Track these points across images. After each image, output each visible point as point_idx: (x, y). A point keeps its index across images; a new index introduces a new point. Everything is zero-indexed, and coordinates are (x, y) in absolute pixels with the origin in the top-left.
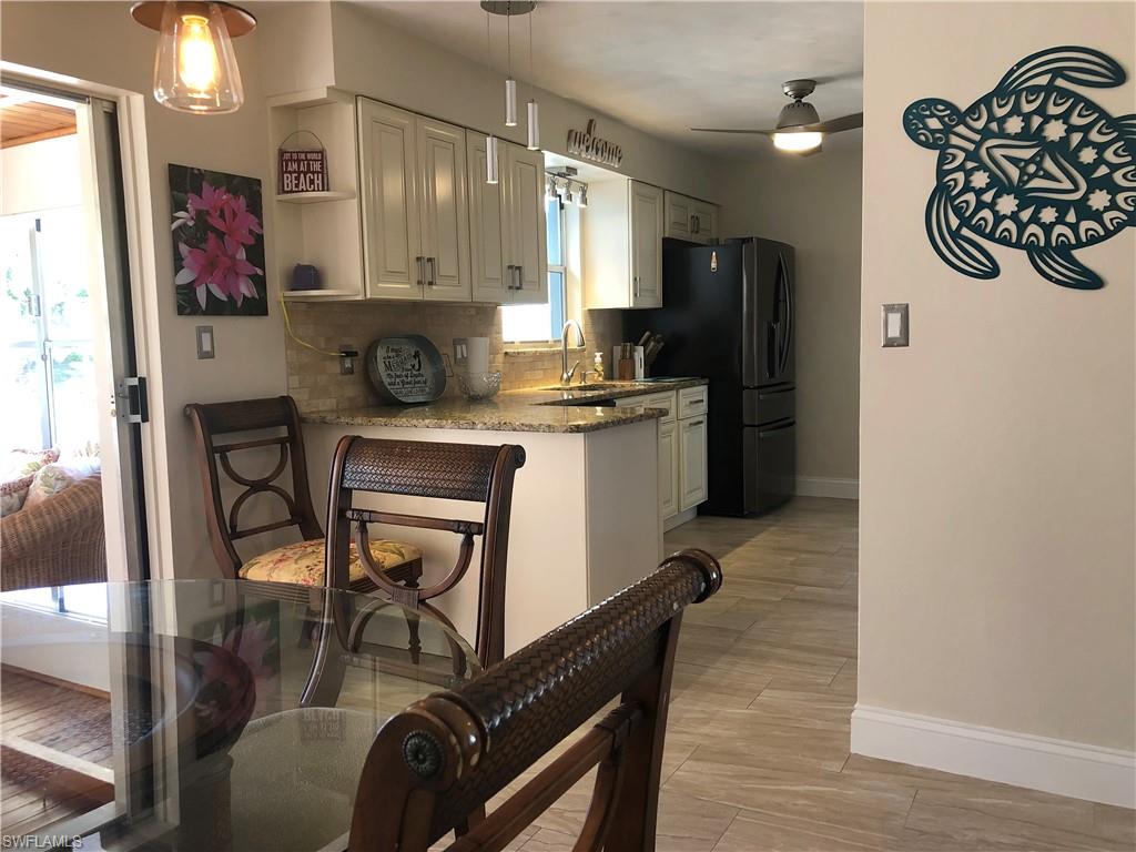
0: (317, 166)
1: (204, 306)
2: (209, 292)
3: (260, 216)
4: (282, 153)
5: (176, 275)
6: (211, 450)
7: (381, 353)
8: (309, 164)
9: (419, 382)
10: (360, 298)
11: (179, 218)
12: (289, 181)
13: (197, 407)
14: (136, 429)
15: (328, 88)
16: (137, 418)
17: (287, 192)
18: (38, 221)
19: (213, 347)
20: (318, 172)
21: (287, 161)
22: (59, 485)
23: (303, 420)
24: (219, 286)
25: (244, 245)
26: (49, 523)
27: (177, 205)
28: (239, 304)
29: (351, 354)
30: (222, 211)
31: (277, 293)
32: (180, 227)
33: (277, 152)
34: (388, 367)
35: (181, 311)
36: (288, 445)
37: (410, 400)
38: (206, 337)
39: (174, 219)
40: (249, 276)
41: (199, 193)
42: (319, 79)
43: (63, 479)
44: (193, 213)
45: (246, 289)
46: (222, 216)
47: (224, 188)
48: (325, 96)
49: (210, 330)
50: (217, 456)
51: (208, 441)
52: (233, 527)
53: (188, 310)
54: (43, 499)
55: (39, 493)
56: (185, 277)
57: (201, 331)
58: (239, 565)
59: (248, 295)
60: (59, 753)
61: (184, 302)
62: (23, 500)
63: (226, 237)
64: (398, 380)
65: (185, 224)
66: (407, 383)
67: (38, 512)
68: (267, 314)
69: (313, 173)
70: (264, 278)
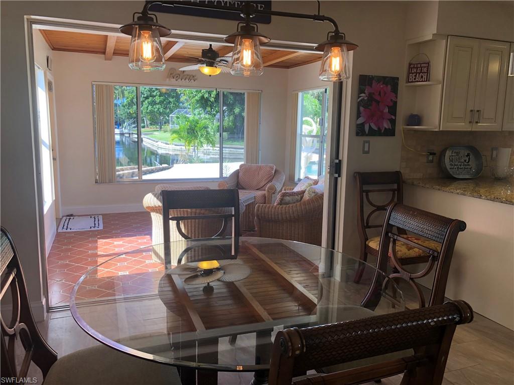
0: (425, 70)
1: (367, 133)
2: (370, 126)
3: (396, 93)
4: (410, 64)
5: (357, 119)
6: (362, 191)
7: (448, 154)
8: (421, 69)
9: (467, 168)
10: (437, 130)
11: (361, 97)
12: (412, 77)
13: (359, 173)
14: (336, 179)
15: (433, 35)
16: (337, 175)
17: (410, 82)
18: (326, 89)
19: (369, 149)
20: (425, 73)
21: (412, 68)
22: (313, 194)
23: (404, 182)
24: (375, 124)
25: (388, 106)
26: (308, 209)
27: (361, 91)
28: (382, 132)
29: (433, 154)
30: (380, 92)
31: (400, 126)
32: (361, 100)
33: (408, 64)
34: (451, 161)
35: (357, 134)
36: (396, 192)
37: (461, 177)
38: (367, 145)
39: (359, 97)
40: (389, 119)
41: (371, 85)
42: (430, 31)
43: (314, 192)
44: (367, 94)
45: (386, 125)
46: (380, 94)
47: (381, 83)
48: (431, 38)
49: (368, 142)
50: (364, 194)
51: (361, 188)
52: (367, 223)
53: (360, 134)
54: (308, 199)
55: (306, 197)
56: (361, 120)
57: (365, 142)
58: (367, 239)
59: (387, 127)
60: (306, 291)
61: (359, 131)
62: (302, 198)
63: (380, 103)
64: (455, 167)
65: (363, 99)
66: (460, 169)
67: (305, 204)
68: (394, 135)
69: (423, 73)
70: (395, 120)
